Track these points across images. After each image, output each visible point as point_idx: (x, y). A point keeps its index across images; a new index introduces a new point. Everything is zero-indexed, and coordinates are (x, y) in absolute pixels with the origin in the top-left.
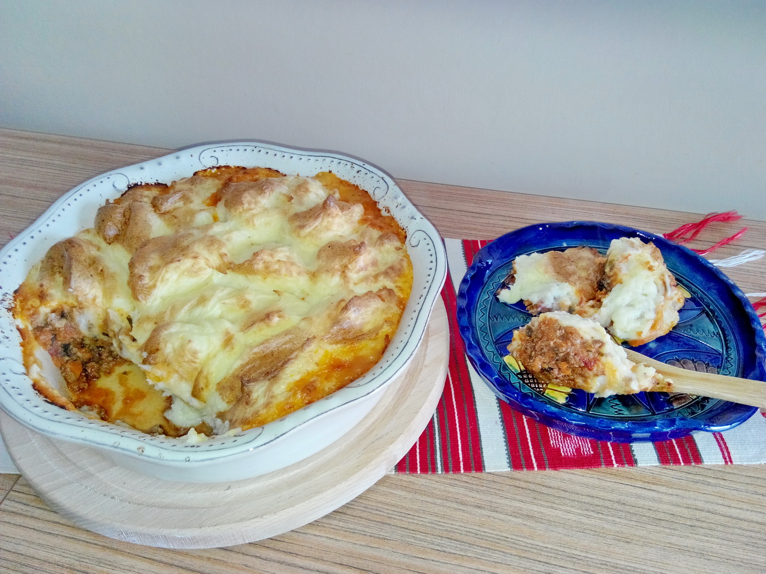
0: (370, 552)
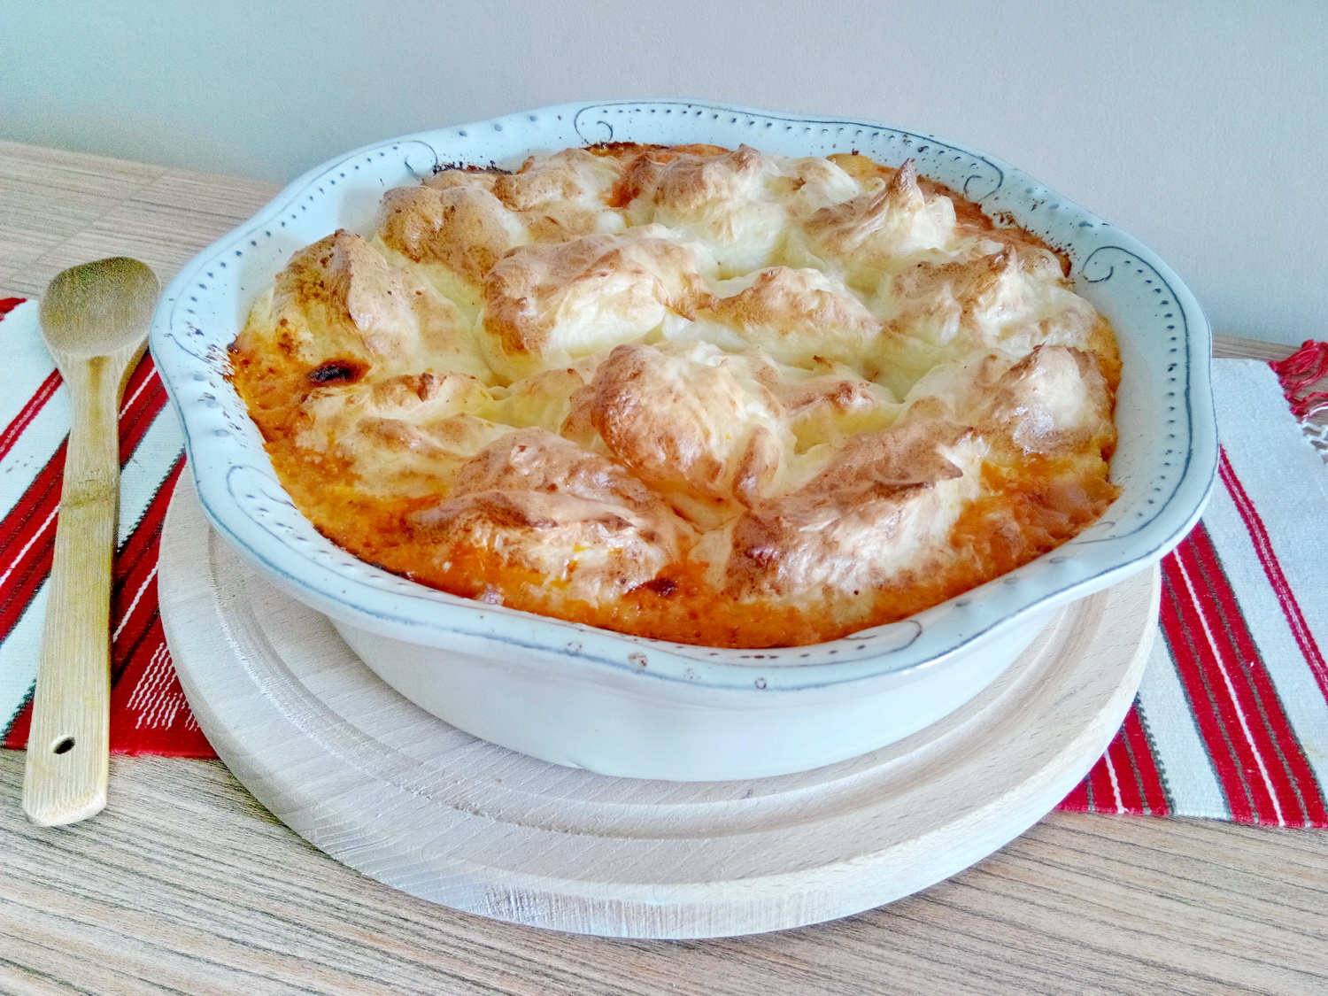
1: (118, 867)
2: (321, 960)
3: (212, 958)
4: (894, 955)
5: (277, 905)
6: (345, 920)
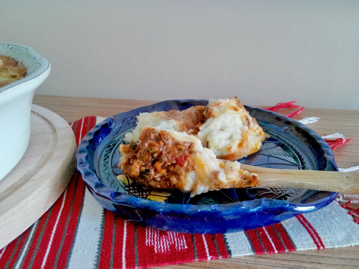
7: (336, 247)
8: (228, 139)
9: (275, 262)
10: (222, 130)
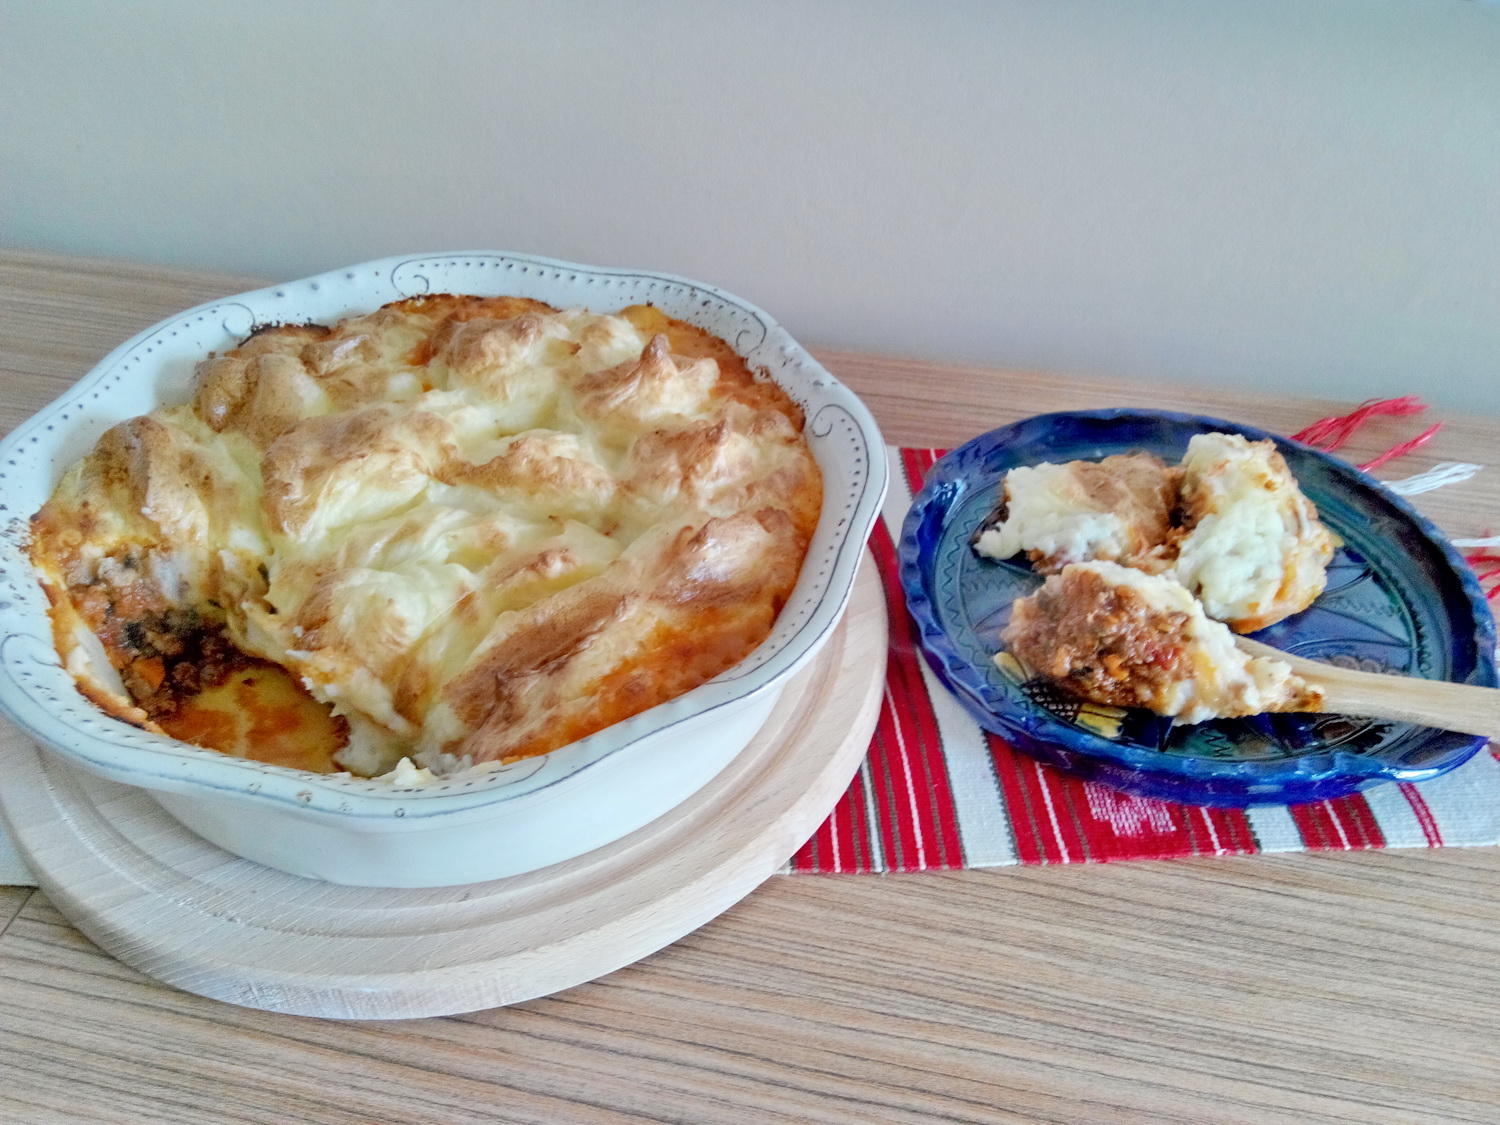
0: (748, 1018)
1: (762, 963)
2: (963, 1024)
3: (875, 1030)
4: (1414, 984)
5: (907, 983)
6: (968, 991)
7: (1467, 845)
8: (1250, 579)
9: (1343, 867)
10: (1235, 553)
